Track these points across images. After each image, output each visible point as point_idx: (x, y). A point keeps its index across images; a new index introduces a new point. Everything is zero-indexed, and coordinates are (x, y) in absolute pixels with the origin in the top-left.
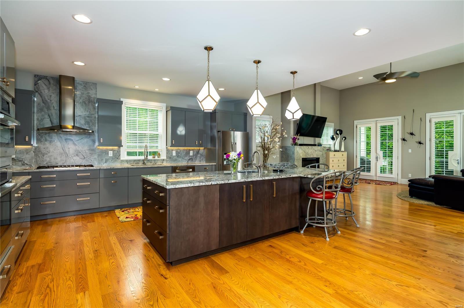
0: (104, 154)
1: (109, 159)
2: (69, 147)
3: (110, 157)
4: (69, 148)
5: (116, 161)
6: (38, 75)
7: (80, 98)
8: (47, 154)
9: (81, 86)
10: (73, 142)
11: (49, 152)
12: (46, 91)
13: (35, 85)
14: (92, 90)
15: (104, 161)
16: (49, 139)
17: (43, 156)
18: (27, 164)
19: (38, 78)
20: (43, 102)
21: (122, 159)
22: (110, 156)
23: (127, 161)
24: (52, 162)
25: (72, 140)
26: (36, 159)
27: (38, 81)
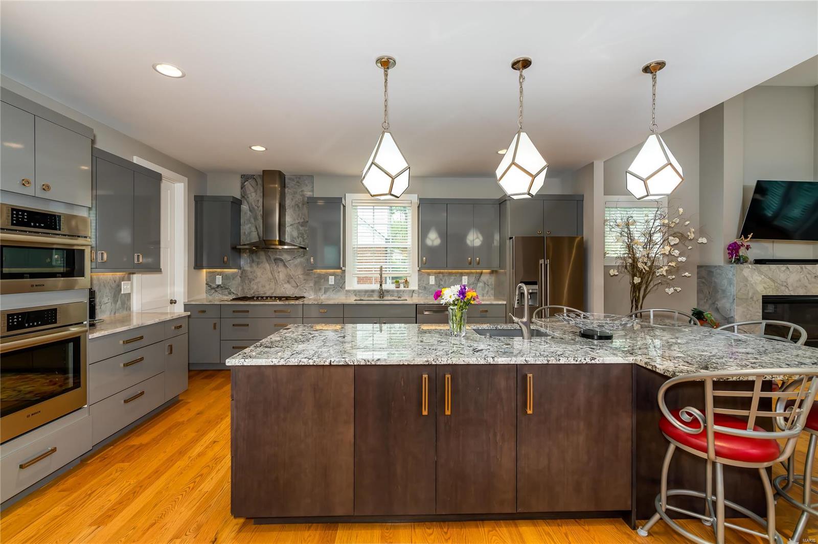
0: (323, 280)
1: (329, 288)
2: (280, 270)
3: (330, 285)
4: (279, 272)
5: (339, 291)
6: (244, 175)
7: (292, 199)
8: (253, 280)
9: (293, 182)
10: (284, 262)
11: (256, 278)
12: (253, 194)
13: (242, 188)
14: (307, 186)
15: (323, 291)
16: (257, 260)
17: (250, 282)
18: (233, 293)
19: (245, 178)
20: (250, 211)
21: (347, 288)
22: (330, 283)
23: (356, 292)
24: (259, 290)
25: (282, 260)
26: (243, 286)
27: (245, 182)
